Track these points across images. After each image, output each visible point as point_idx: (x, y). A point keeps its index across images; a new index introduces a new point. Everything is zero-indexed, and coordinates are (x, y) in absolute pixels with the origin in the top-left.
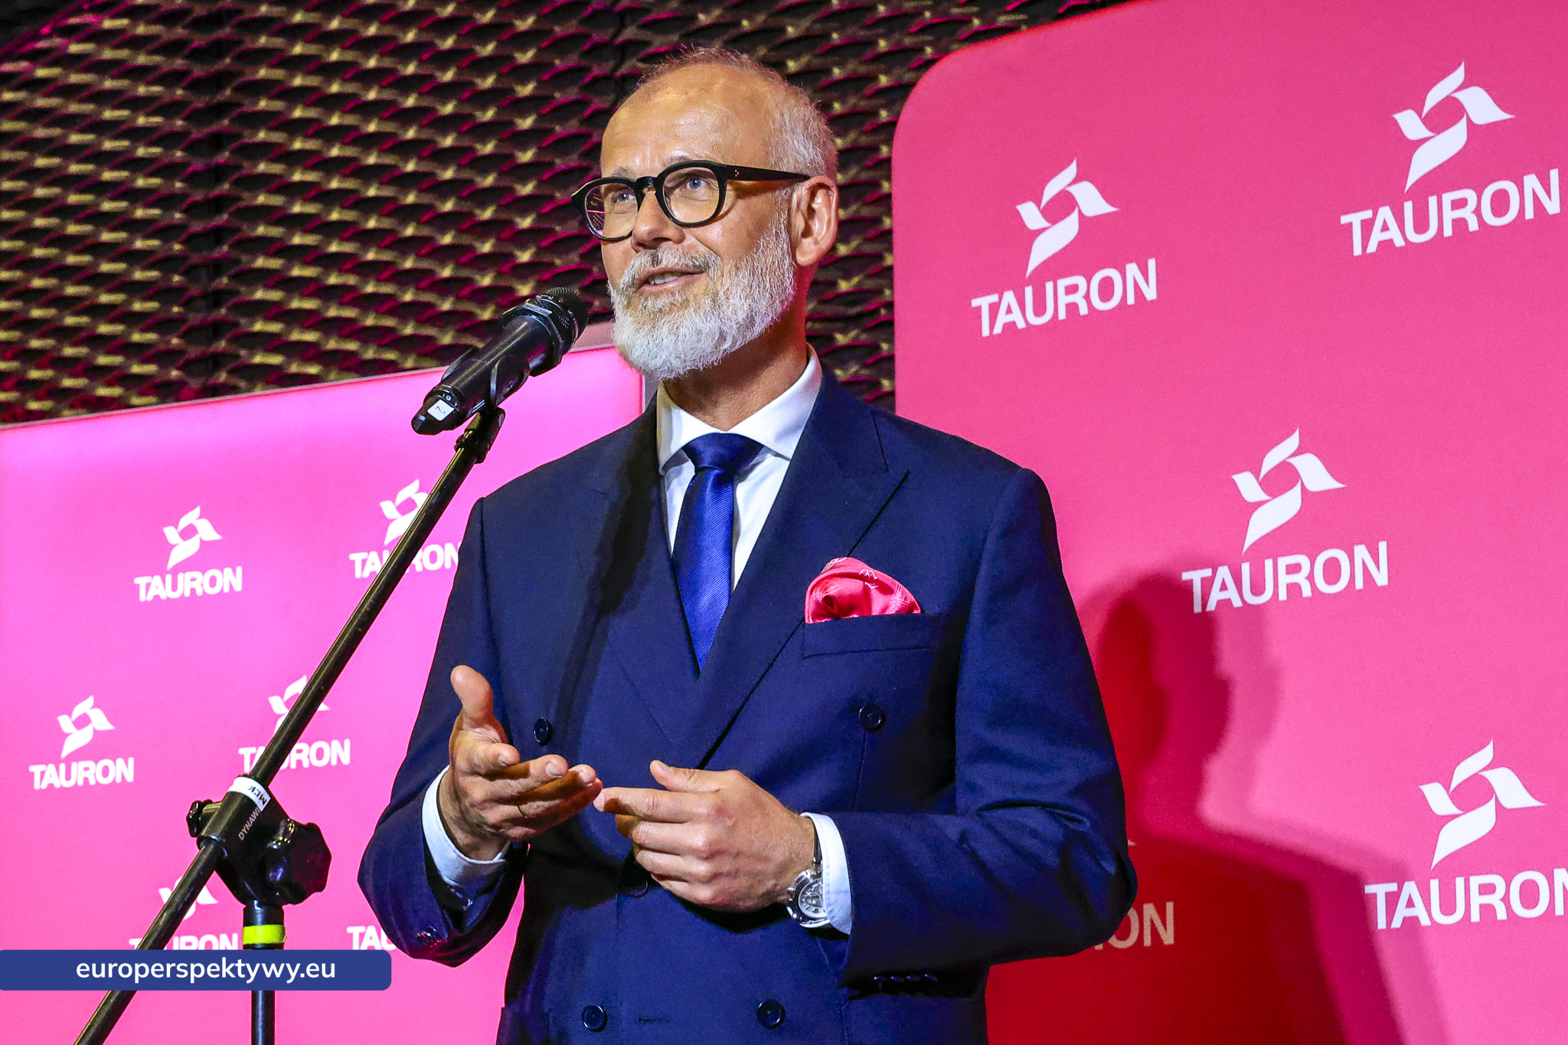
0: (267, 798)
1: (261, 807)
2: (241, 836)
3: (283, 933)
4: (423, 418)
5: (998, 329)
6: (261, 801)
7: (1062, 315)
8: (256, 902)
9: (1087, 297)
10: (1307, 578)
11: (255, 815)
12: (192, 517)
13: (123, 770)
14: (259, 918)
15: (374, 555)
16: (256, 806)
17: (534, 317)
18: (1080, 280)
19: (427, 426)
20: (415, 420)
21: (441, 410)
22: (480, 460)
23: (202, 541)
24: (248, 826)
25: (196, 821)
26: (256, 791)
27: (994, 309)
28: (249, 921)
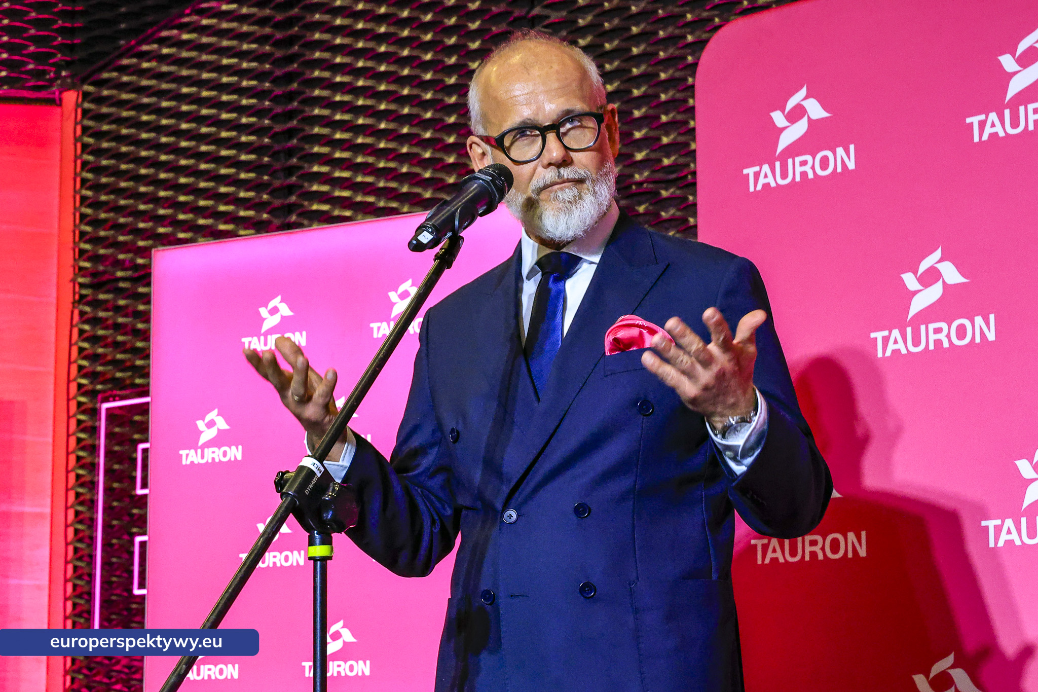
0: (322, 470)
1: (319, 475)
2: (307, 492)
3: (332, 550)
4: (415, 242)
5: (759, 187)
6: (319, 471)
7: (798, 179)
8: (316, 532)
9: (813, 168)
10: (946, 336)
11: (315, 480)
12: (276, 302)
13: (235, 453)
14: (318, 541)
15: (385, 324)
16: (316, 474)
17: (481, 181)
18: (808, 158)
19: (418, 247)
20: (410, 243)
21: (426, 237)
22: (449, 266)
23: (282, 316)
24: (311, 486)
25: (280, 483)
26: (315, 465)
27: (757, 175)
28: (311, 543)
